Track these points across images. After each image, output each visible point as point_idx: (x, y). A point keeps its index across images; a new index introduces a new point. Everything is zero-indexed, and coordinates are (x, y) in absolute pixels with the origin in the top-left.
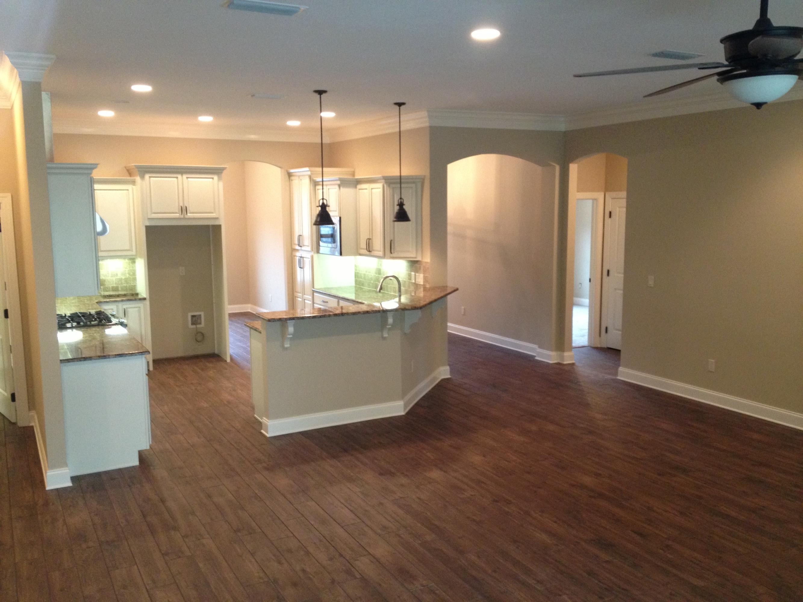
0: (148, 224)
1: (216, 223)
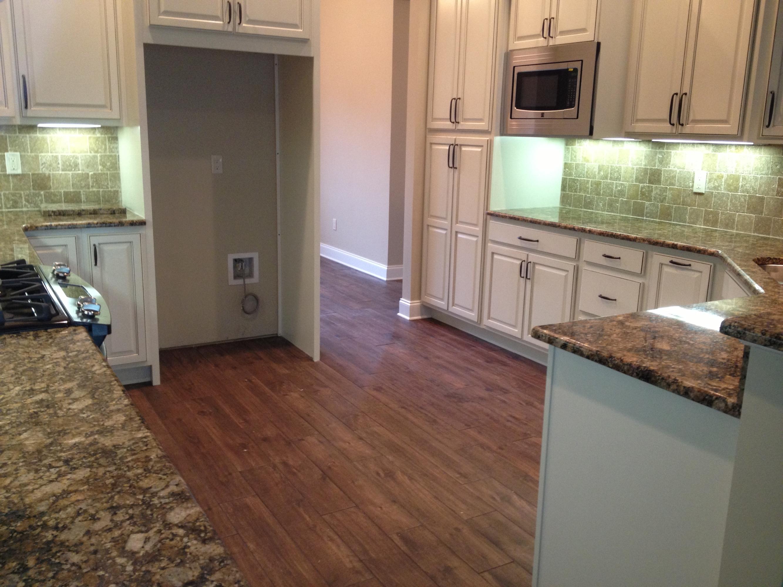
0: (149, 39)
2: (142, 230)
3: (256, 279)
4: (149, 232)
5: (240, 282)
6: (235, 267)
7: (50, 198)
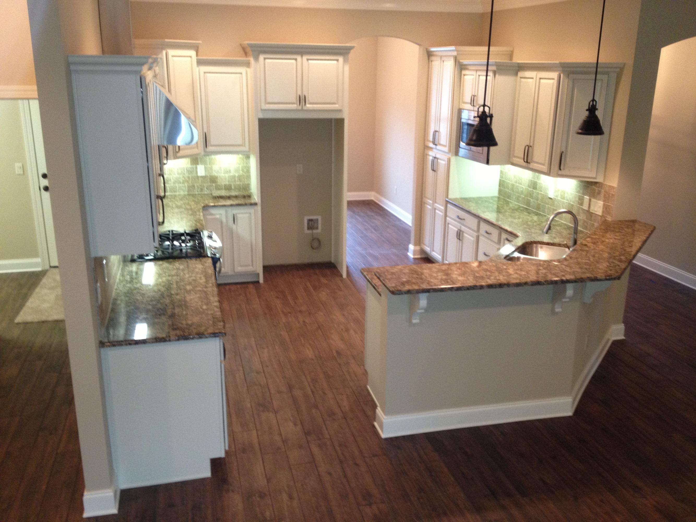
0: (261, 116)
1: (339, 116)
2: (256, 207)
3: (319, 230)
4: (259, 208)
5: (310, 232)
6: (308, 224)
7: (218, 188)
